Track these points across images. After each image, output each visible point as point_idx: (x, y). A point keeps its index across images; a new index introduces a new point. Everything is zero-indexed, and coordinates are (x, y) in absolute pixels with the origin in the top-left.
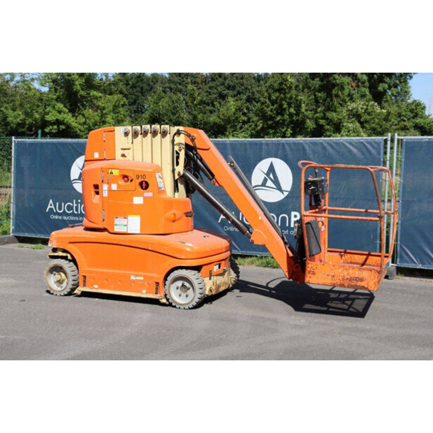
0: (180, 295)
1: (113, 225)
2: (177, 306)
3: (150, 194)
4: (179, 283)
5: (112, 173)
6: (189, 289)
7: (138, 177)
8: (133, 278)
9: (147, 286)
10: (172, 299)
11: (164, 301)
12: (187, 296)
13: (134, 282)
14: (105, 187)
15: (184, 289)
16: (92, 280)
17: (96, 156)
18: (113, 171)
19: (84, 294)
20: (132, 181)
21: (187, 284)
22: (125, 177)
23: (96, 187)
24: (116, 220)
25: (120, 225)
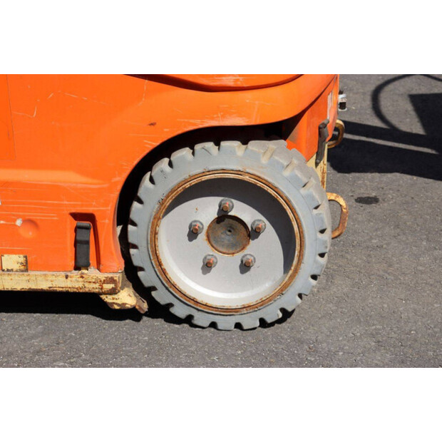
0: (208, 266)
9: (29, 234)
10: (171, 286)
12: (245, 267)
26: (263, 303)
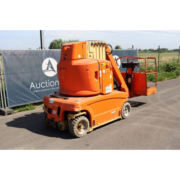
5: (103, 65)
6: (127, 109)
8: (112, 113)
9: (117, 114)
11: (121, 118)
14: (100, 72)
16: (97, 121)
17: (79, 57)
18: (103, 63)
19: (94, 129)
20: (109, 68)
24: (106, 87)
25: (107, 90)
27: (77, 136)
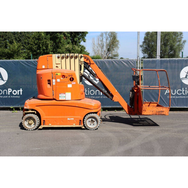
0: (90, 124)
1: (59, 97)
2: (90, 129)
3: (74, 83)
4: (90, 120)
5: (57, 74)
6: (94, 121)
7: (69, 76)
8: (68, 119)
9: (75, 122)
10: (87, 126)
11: (84, 127)
12: (94, 124)
13: (69, 121)
14: (54, 81)
15: (92, 122)
16: (48, 122)
17: (44, 67)
18: (58, 73)
19: (44, 128)
20: (66, 78)
21: (94, 120)
22: (63, 76)
23: (49, 81)
24: (60, 94)
25: (62, 97)
26: (95, 127)
27: (25, 128)
